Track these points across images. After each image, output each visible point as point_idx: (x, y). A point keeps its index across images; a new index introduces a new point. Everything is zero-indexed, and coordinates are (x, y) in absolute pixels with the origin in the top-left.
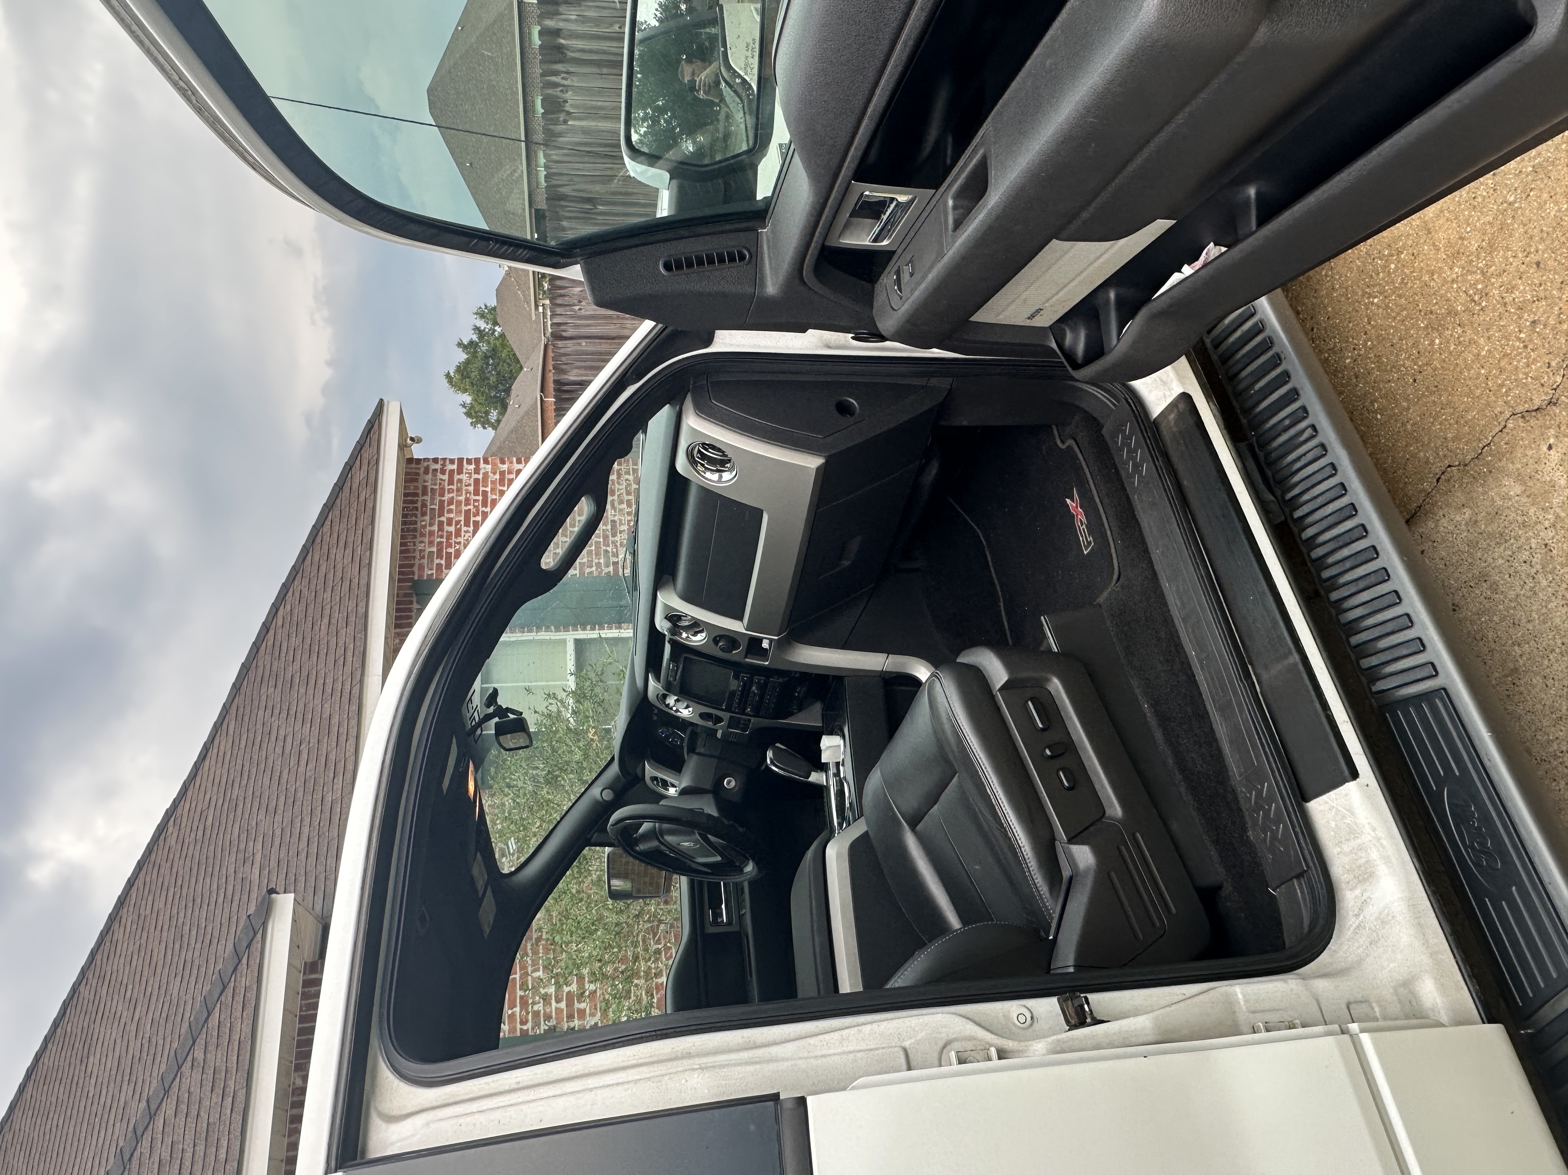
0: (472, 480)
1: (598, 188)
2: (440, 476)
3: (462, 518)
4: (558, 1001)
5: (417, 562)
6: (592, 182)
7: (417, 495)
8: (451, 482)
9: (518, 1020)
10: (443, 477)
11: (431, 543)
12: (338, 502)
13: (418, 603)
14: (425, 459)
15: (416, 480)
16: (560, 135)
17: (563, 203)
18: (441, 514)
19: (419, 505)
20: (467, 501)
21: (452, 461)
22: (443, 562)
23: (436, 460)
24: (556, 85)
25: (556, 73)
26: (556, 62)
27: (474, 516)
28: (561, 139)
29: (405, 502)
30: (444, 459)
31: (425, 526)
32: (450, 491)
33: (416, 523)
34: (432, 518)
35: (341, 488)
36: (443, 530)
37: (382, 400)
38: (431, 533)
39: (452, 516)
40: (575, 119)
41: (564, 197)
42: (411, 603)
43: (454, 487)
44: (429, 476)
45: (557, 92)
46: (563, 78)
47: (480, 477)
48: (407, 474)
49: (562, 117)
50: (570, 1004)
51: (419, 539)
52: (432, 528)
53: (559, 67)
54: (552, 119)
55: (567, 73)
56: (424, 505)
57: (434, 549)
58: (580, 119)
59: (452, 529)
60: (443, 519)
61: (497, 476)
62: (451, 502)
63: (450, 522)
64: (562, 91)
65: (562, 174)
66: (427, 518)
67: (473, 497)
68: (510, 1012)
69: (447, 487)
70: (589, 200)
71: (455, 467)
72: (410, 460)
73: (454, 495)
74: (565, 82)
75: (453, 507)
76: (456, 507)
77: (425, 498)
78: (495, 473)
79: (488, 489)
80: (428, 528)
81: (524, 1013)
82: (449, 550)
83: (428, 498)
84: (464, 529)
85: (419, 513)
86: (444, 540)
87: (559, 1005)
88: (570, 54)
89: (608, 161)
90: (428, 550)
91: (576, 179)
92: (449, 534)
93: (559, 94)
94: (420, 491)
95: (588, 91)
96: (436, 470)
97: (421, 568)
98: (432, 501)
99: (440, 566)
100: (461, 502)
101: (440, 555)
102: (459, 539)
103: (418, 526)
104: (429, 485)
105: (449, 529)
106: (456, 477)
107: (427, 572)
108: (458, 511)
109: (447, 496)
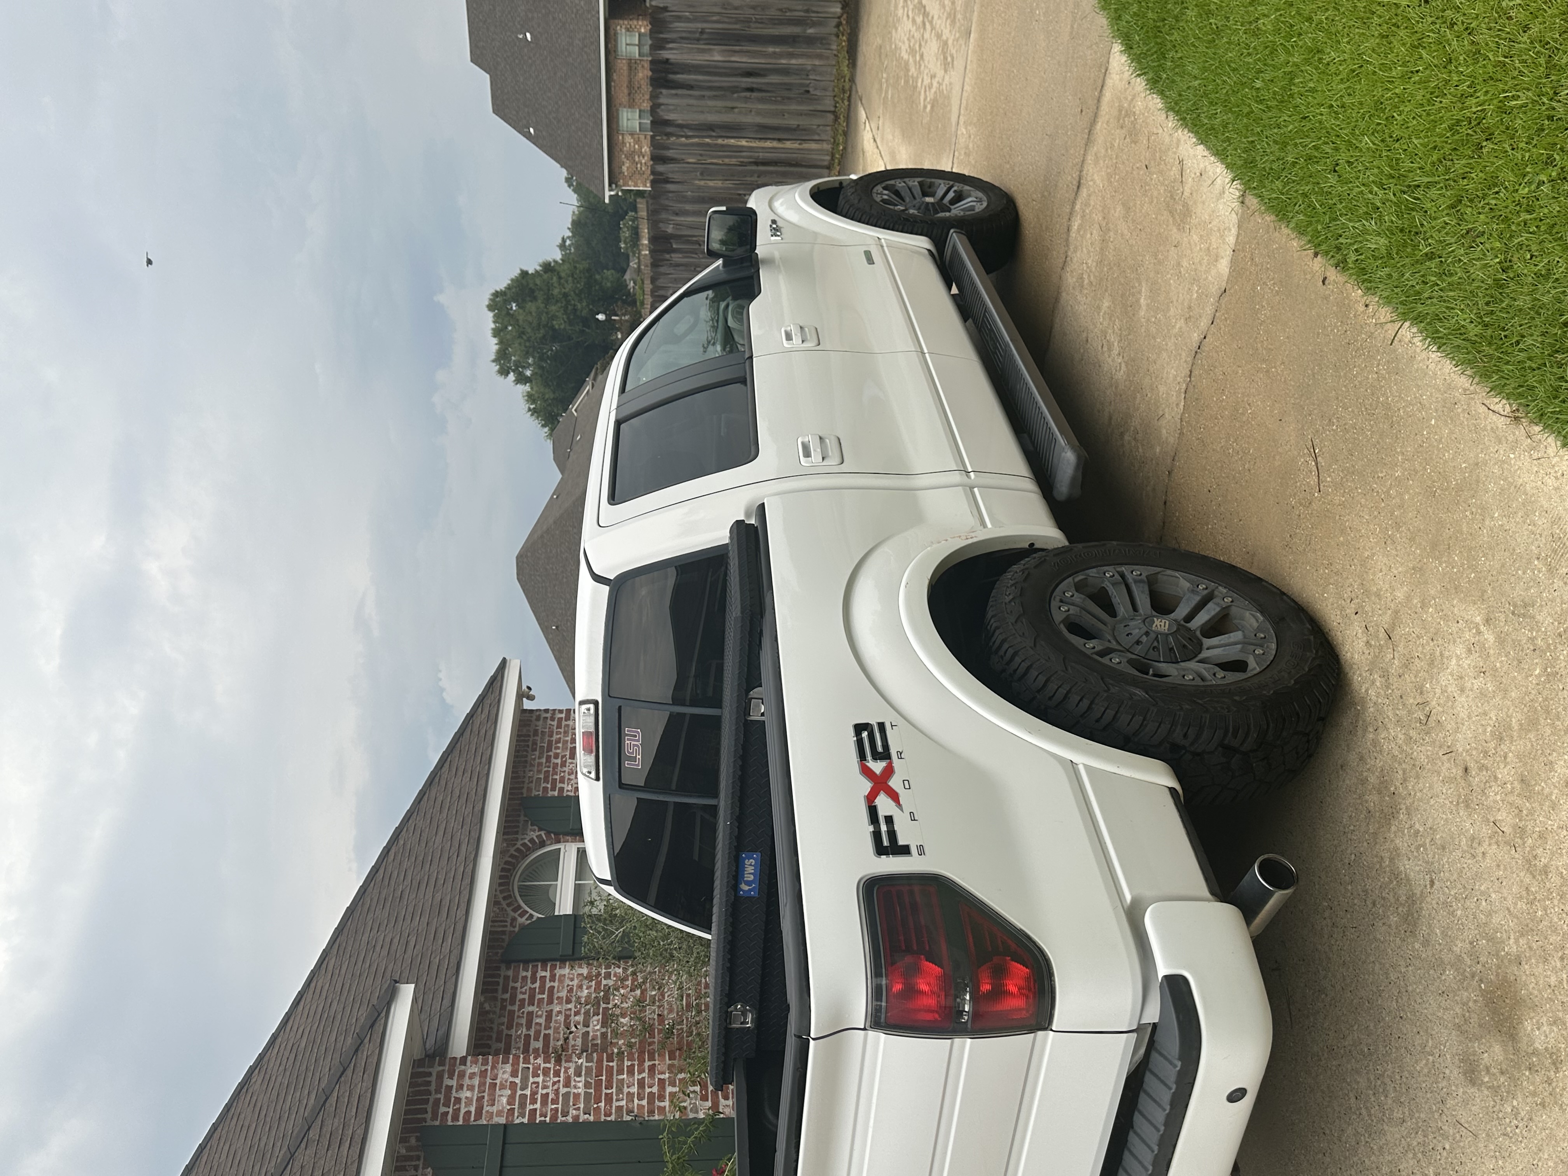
2: (549, 722)
3: (568, 753)
4: (640, 1098)
5: (526, 786)
7: (529, 736)
8: (559, 726)
9: (603, 1112)
10: (552, 723)
11: (539, 772)
12: (458, 745)
13: (525, 816)
14: (537, 710)
15: (529, 725)
18: (549, 749)
19: (530, 743)
21: (561, 711)
22: (549, 786)
23: (547, 711)
29: (517, 741)
30: (554, 710)
31: (535, 759)
32: (558, 733)
33: (527, 756)
34: (542, 753)
35: (462, 734)
36: (550, 762)
37: (504, 659)
38: (540, 764)
39: (558, 751)
42: (519, 816)
43: (562, 730)
44: (541, 722)
48: (520, 721)
50: (651, 1102)
51: (528, 768)
52: (541, 761)
56: (535, 743)
57: (542, 776)
59: (559, 761)
60: (551, 753)
62: (558, 741)
63: (556, 756)
66: (537, 753)
68: (595, 1106)
69: (555, 731)
71: (563, 715)
72: (525, 711)
73: (562, 736)
75: (560, 745)
76: (563, 744)
77: (536, 738)
80: (537, 761)
81: (608, 1107)
82: (555, 777)
83: (538, 738)
85: (529, 750)
86: (551, 769)
87: (640, 1103)
90: (536, 777)
94: (531, 734)
96: (547, 718)
97: (529, 790)
98: (542, 741)
99: (545, 789)
100: (567, 741)
101: (546, 780)
102: (564, 769)
103: (529, 759)
104: (540, 729)
105: (556, 761)
106: (564, 723)
107: (535, 793)
108: (565, 748)
109: (555, 737)
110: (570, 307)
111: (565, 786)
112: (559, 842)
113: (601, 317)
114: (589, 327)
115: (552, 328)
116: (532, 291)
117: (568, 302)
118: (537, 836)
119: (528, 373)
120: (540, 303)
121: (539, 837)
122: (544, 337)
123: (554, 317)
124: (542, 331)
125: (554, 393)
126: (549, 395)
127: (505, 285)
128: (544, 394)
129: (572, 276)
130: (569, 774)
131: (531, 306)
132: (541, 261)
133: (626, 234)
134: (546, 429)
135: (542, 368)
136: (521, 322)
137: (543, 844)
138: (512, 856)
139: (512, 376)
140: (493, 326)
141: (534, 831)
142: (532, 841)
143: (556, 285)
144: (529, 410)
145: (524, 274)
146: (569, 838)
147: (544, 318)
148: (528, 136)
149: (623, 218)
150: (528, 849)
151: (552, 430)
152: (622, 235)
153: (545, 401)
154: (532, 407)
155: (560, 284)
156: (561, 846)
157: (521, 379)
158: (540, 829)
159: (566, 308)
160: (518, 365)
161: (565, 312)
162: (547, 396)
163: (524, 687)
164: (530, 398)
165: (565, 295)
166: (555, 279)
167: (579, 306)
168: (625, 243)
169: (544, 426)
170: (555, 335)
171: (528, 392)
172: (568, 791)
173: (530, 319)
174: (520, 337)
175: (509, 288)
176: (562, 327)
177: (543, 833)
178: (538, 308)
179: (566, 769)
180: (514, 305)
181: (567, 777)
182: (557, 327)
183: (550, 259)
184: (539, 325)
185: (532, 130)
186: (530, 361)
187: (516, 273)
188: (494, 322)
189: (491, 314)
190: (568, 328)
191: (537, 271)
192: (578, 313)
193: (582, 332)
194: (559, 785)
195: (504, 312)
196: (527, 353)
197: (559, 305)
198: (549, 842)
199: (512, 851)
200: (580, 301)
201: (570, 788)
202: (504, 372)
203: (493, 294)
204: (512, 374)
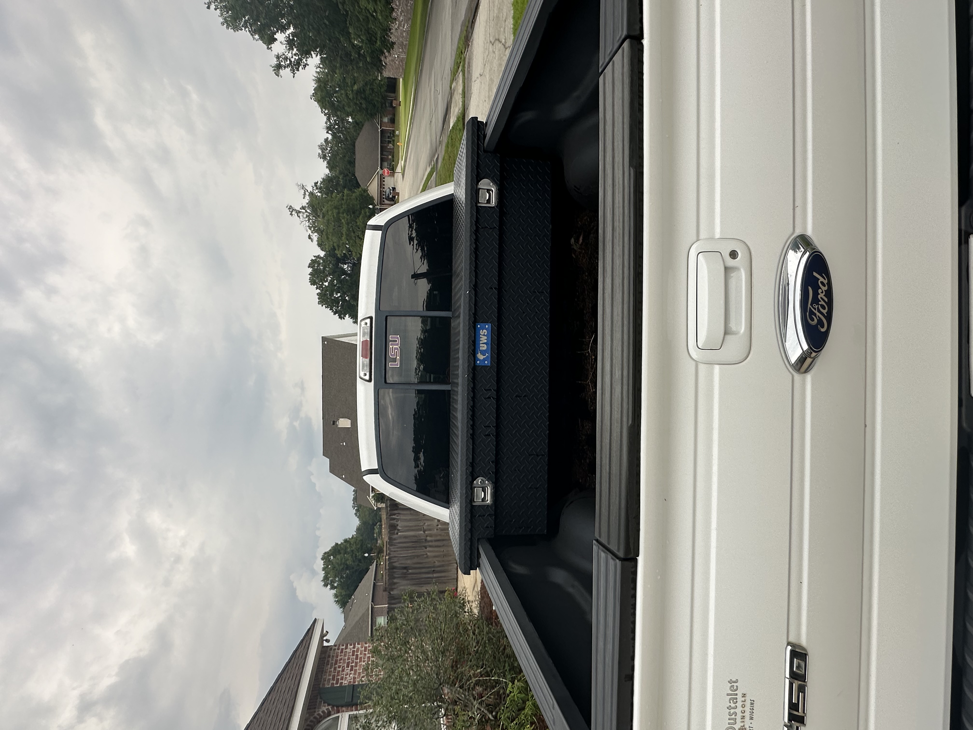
0: (352, 651)
1: (409, 562)
2: (336, 651)
3: (346, 665)
5: (321, 683)
6: (407, 559)
8: (342, 652)
10: (338, 651)
11: (330, 675)
13: (321, 699)
14: (330, 646)
15: (325, 653)
16: (395, 539)
17: (395, 570)
18: (336, 664)
19: (326, 662)
20: (349, 659)
23: (335, 646)
24: (394, 519)
25: (394, 515)
26: (395, 510)
27: (351, 663)
28: (395, 541)
30: (339, 645)
31: (328, 669)
34: (331, 666)
36: (336, 670)
37: (315, 620)
39: (341, 664)
40: (401, 532)
41: (394, 568)
42: (316, 699)
43: (343, 654)
44: (332, 652)
45: (394, 522)
46: (397, 516)
47: (355, 649)
48: (320, 652)
49: (396, 532)
51: (324, 675)
52: (331, 670)
53: (396, 512)
54: (392, 533)
55: (399, 514)
56: (328, 661)
57: (331, 677)
58: (403, 532)
59: (341, 669)
60: (337, 666)
61: (363, 649)
62: (341, 659)
63: (339, 667)
64: (396, 521)
65: (395, 557)
66: (329, 666)
67: (351, 657)
69: (339, 654)
70: (405, 568)
71: (344, 647)
72: (323, 647)
73: (342, 657)
74: (398, 518)
75: (342, 661)
77: (329, 659)
78: (362, 648)
79: (359, 653)
82: (338, 677)
84: (346, 669)
85: (325, 665)
86: (336, 674)
88: (400, 507)
89: (413, 549)
90: (328, 678)
91: (401, 559)
92: (339, 672)
93: (395, 522)
94: (326, 657)
95: (406, 520)
96: (335, 649)
97: (324, 685)
98: (332, 660)
99: (333, 684)
100: (346, 659)
101: (333, 679)
102: (343, 673)
103: (324, 669)
104: (331, 654)
105: (339, 669)
106: (344, 650)
107: (327, 686)
108: (344, 662)
109: (339, 658)
110: (354, 555)
111: (343, 681)
112: (338, 712)
113: (366, 555)
114: (361, 563)
115: (346, 564)
116: (339, 551)
117: (353, 553)
118: (326, 709)
119: (336, 585)
120: (342, 555)
121: (328, 709)
122: (343, 569)
123: (348, 560)
124: (342, 566)
125: (346, 592)
126: (344, 593)
127: (329, 549)
128: (341, 593)
129: (355, 543)
130: (346, 675)
131: (338, 557)
132: (344, 539)
133: (376, 530)
134: (342, 609)
135: (341, 582)
136: (334, 564)
137: (329, 714)
138: (311, 721)
139: (329, 587)
140: (323, 566)
141: (325, 706)
142: (323, 712)
143: (348, 547)
144: (335, 601)
145: (337, 544)
146: (344, 709)
147: (343, 561)
148: (342, 479)
149: (376, 525)
150: (321, 717)
151: (344, 609)
152: (375, 531)
153: (342, 596)
154: (336, 600)
155: (350, 547)
156: (340, 714)
157: (333, 588)
158: (329, 705)
159: (352, 556)
160: (332, 581)
161: (352, 557)
162: (342, 594)
163: (325, 632)
164: (336, 596)
165: (352, 551)
166: (348, 545)
167: (358, 554)
168: (376, 534)
169: (341, 608)
170: (348, 567)
171: (335, 594)
172: (345, 684)
173: (337, 561)
174: (333, 569)
175: (330, 550)
176: (351, 563)
177: (330, 708)
178: (341, 557)
179: (345, 673)
180: (332, 557)
181: (345, 676)
182: (348, 563)
183: (347, 538)
184: (341, 564)
185: (344, 476)
186: (337, 579)
187: (334, 544)
188: (324, 565)
189: (323, 561)
190: (353, 564)
191: (342, 543)
192: (357, 557)
193: (358, 565)
194: (340, 681)
195: (328, 560)
196: (336, 575)
197: (350, 554)
198: (333, 713)
199: (312, 718)
200: (358, 552)
201: (346, 682)
202: (326, 585)
203: (324, 553)
204: (329, 585)
